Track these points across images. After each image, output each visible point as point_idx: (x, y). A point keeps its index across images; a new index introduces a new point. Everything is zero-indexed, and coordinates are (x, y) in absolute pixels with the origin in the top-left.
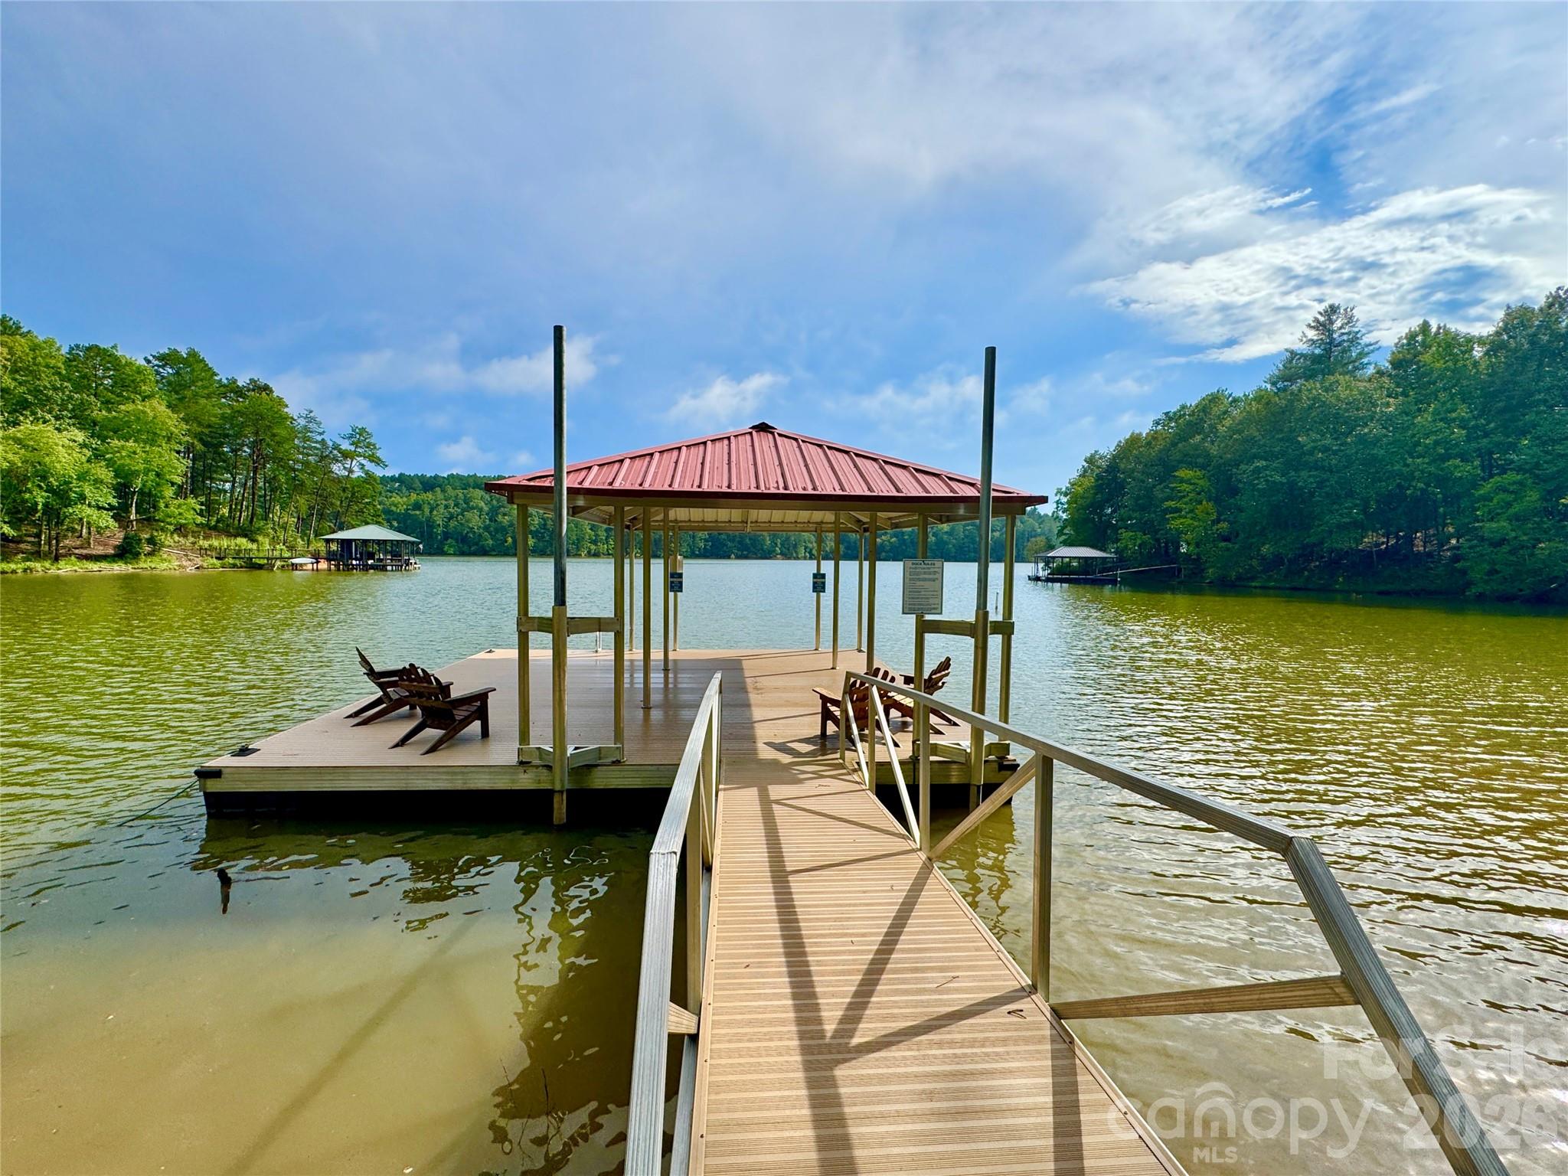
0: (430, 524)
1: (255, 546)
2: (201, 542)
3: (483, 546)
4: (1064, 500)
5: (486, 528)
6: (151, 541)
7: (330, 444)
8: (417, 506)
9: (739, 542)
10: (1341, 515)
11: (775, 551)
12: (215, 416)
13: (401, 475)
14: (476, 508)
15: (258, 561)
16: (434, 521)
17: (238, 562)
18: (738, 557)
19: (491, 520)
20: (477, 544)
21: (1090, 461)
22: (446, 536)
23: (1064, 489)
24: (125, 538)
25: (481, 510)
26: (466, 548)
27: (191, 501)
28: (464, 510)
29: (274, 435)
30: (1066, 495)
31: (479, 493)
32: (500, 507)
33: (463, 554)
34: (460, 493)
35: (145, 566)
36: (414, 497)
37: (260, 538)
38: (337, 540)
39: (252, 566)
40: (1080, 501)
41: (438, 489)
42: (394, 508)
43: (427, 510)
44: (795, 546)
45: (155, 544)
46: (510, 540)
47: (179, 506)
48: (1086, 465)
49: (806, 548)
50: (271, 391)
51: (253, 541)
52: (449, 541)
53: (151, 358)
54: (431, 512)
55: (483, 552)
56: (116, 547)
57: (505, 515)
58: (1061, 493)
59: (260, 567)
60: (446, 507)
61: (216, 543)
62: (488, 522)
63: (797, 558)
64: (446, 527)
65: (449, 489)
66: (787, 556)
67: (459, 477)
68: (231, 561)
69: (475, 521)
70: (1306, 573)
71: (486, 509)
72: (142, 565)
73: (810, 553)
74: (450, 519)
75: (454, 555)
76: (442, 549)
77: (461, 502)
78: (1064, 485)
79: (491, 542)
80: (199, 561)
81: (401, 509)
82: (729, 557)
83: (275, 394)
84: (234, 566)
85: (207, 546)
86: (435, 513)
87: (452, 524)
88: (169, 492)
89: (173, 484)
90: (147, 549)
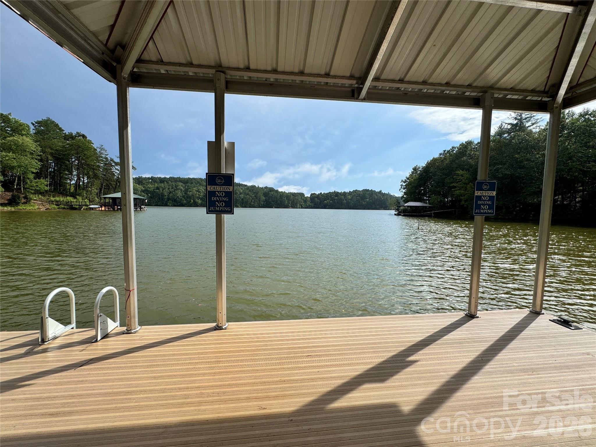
0: (163, 195)
1: (75, 200)
2: (51, 198)
3: (182, 203)
4: (404, 184)
5: (183, 196)
6: (26, 197)
7: (109, 159)
8: (158, 188)
9: (276, 202)
10: (535, 188)
11: (289, 205)
12: (59, 146)
13: (152, 177)
14: (180, 189)
15: (75, 206)
16: (164, 194)
17: (66, 207)
18: (275, 208)
19: (185, 194)
20: (180, 202)
21: (415, 169)
22: (169, 199)
23: (404, 180)
24: (12, 196)
25: (181, 190)
26: (176, 204)
27: (42, 180)
28: (175, 190)
29: (85, 155)
30: (405, 182)
31: (181, 184)
32: (188, 189)
33: (175, 206)
34: (174, 184)
35: (21, 208)
36: (156, 185)
37: (78, 197)
38: (110, 198)
39: (72, 208)
40: (412, 184)
41: (165, 182)
42: (149, 189)
43: (161, 190)
44: (296, 204)
45: (27, 199)
46: (192, 201)
47: (37, 182)
48: (413, 171)
49: (300, 204)
50: (86, 138)
51: (75, 198)
52: (170, 201)
53: (34, 123)
54: (163, 190)
55: (182, 205)
56: (8, 200)
57: (190, 192)
58: (403, 182)
59: (76, 209)
60: (169, 189)
61: (57, 199)
62: (184, 194)
63: (297, 208)
64: (168, 196)
65: (170, 182)
66: (293, 207)
67: (173, 178)
68: (63, 206)
69: (179, 194)
70: (515, 213)
71: (183, 189)
72: (20, 207)
73: (301, 206)
74: (170, 193)
75: (172, 206)
76: (167, 204)
77: (174, 187)
78: (404, 179)
79: (185, 202)
80: (48, 206)
81: (152, 189)
82: (272, 208)
83: (88, 139)
84: (64, 208)
85: (53, 200)
86: (164, 191)
87: (171, 195)
88: (31, 176)
89: (33, 173)
90: (23, 200)
